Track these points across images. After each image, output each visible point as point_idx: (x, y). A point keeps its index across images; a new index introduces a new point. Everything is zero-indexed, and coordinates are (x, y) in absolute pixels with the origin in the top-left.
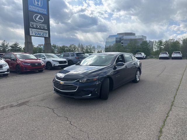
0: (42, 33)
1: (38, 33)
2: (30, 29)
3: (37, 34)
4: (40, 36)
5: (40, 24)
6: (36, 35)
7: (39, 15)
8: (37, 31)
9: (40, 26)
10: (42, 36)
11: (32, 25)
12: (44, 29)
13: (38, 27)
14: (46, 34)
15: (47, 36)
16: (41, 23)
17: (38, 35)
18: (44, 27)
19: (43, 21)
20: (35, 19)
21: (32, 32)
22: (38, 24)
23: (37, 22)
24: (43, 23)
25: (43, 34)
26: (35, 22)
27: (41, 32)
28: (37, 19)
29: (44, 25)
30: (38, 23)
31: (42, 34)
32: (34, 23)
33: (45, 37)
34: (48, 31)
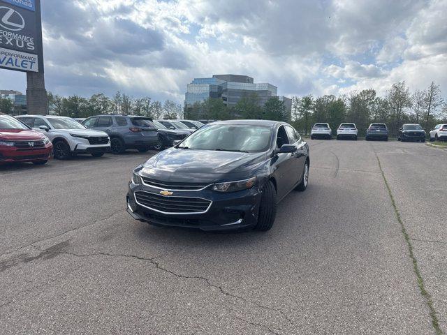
0: (20, 61)
1: (8, 57)
3: (5, 61)
4: (15, 67)
5: (15, 36)
6: (1, 63)
7: (11, 11)
8: (5, 54)
9: (14, 41)
10: (21, 68)
12: (25, 50)
13: (9, 41)
14: (32, 63)
15: (35, 68)
16: (16, 33)
17: (9, 65)
18: (25, 43)
19: (23, 26)
22: (9, 34)
23: (4, 30)
24: (22, 32)
25: (22, 63)
27: (18, 56)
28: (5, 20)
29: (25, 38)
30: (8, 31)
31: (19, 63)
33: (29, 73)
34: (36, 56)
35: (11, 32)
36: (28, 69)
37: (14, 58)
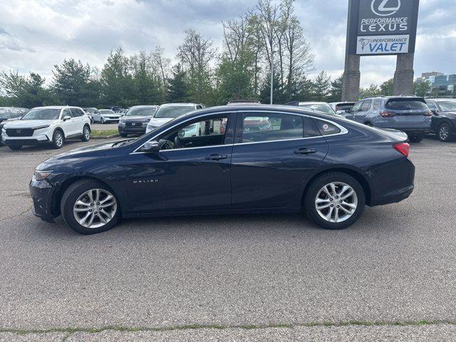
0: (390, 44)
1: (379, 44)
2: (359, 38)
3: (375, 49)
4: (384, 52)
5: (389, 21)
6: (372, 50)
8: (377, 41)
9: (386, 27)
10: (390, 52)
11: (366, 27)
12: (398, 32)
13: (382, 28)
14: (402, 44)
15: (405, 49)
16: (389, 17)
17: (379, 51)
18: (398, 25)
19: (397, 9)
21: (363, 44)
22: (382, 20)
24: (397, 15)
25: (392, 47)
26: (374, 16)
27: (389, 40)
29: (399, 20)
30: (382, 17)
31: (388, 48)
32: (372, 20)
33: (399, 55)
34: (408, 36)
35: (386, 17)
36: (398, 51)
37: (384, 44)
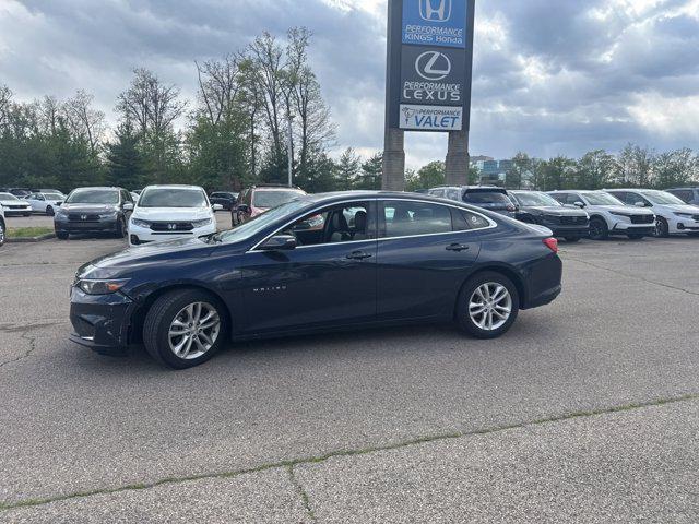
0: (440, 117)
1: (426, 116)
2: (402, 106)
3: (423, 122)
4: (433, 127)
5: (438, 87)
6: (418, 124)
7: (437, 54)
8: (424, 112)
9: (435, 94)
10: (441, 128)
11: (410, 93)
12: (448, 103)
13: (430, 95)
14: (454, 118)
15: (458, 126)
16: (438, 82)
17: (427, 126)
18: (449, 93)
19: (447, 72)
20: (422, 69)
21: (407, 115)
22: (430, 86)
23: (426, 81)
24: (447, 81)
25: (442, 121)
26: (421, 80)
27: (439, 112)
28: (428, 69)
29: (449, 87)
30: (429, 82)
31: (438, 123)
32: (417, 84)
33: (451, 132)
34: (461, 109)
35: (434, 82)
36: (450, 128)
37: (433, 116)
